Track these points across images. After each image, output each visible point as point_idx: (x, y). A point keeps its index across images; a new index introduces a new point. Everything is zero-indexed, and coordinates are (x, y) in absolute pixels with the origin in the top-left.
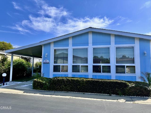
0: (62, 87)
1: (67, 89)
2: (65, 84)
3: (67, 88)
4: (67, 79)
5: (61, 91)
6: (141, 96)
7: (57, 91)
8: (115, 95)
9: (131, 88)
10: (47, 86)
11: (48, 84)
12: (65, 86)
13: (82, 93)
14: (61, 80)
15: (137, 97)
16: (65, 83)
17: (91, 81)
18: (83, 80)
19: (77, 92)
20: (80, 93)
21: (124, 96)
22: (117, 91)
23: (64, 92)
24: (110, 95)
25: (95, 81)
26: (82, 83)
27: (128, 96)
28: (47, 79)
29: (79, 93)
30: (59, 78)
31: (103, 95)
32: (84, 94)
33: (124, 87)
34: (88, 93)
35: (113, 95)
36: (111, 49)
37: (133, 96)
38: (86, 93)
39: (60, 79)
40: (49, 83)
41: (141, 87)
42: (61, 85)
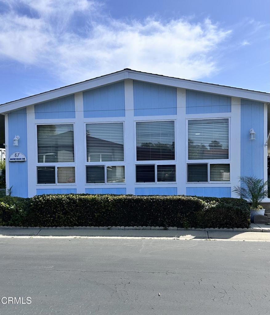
0: (59, 217)
1: (71, 222)
2: (64, 209)
3: (71, 218)
4: (69, 198)
5: (55, 226)
6: (228, 228)
7: (46, 228)
8: (175, 228)
9: (207, 211)
10: (22, 217)
11: (23, 212)
12: (65, 214)
13: (105, 227)
14: (54, 201)
15: (221, 229)
16: (64, 206)
17: (125, 199)
18: (107, 198)
19: (93, 227)
20: (101, 227)
21: (193, 228)
22: (180, 218)
23: (63, 227)
24: (166, 229)
25: (133, 200)
26: (105, 205)
27: (202, 228)
28: (21, 200)
29: (97, 227)
30: (50, 198)
31: (151, 229)
32: (109, 229)
33: (194, 210)
34: (119, 227)
35: (172, 228)
36: (177, 125)
37: (212, 229)
38: (114, 227)
39: (52, 200)
40: (25, 210)
41: (228, 208)
42: (54, 213)
